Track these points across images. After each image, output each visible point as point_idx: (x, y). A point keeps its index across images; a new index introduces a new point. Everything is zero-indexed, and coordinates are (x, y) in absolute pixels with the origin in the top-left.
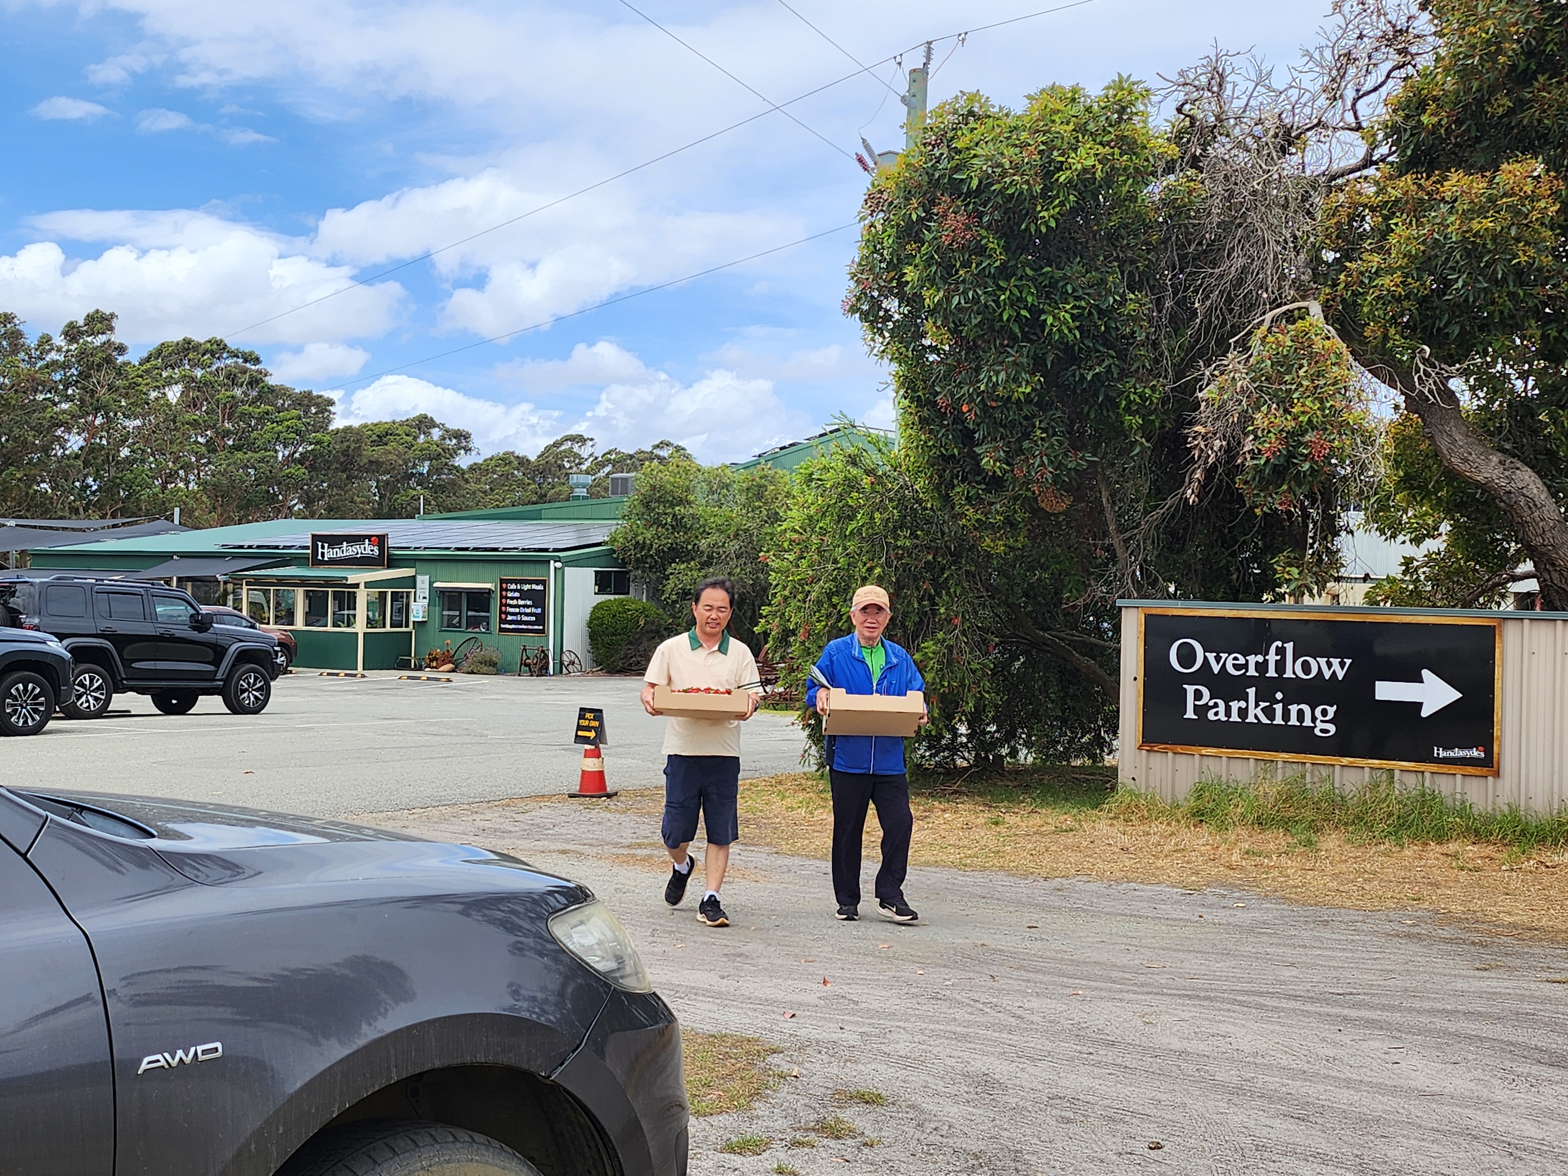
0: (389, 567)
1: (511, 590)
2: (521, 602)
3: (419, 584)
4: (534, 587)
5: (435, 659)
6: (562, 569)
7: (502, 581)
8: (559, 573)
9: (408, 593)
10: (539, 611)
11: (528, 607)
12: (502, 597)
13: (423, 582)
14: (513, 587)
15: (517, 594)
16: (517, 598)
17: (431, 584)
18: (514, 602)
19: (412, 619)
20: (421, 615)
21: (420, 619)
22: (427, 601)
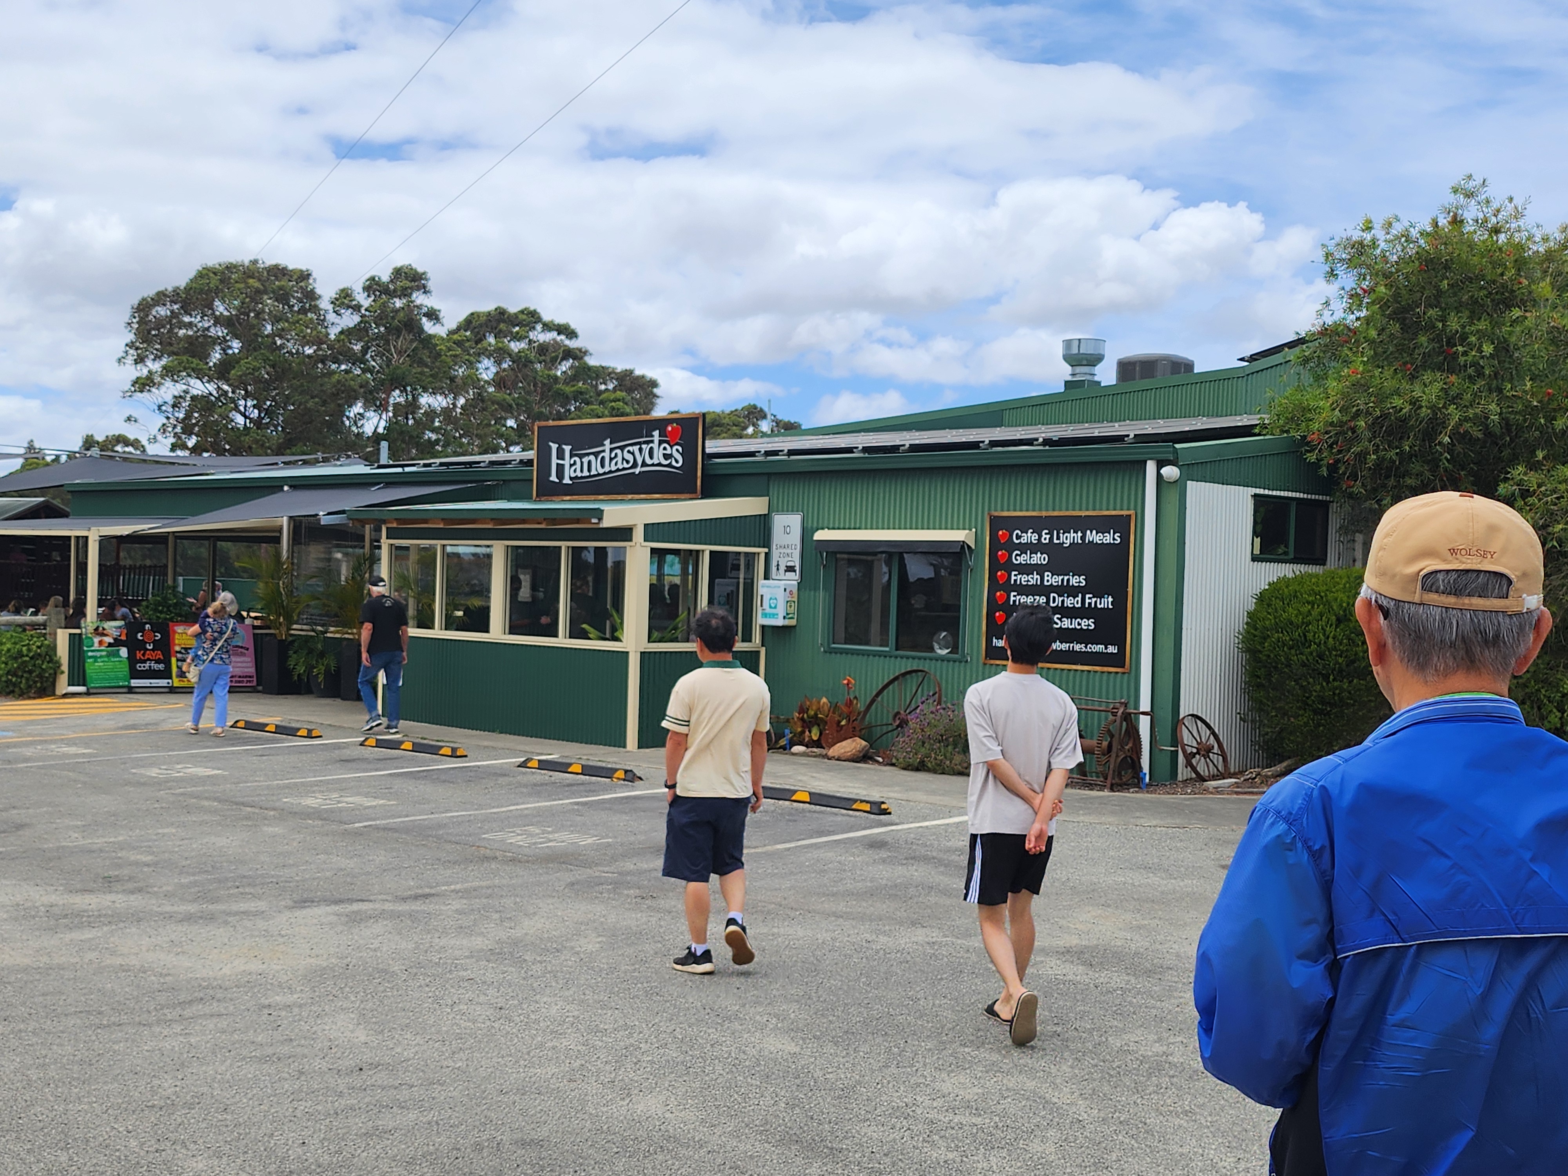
0: (707, 494)
1: (1024, 548)
2: (1051, 579)
3: (778, 537)
4: (1093, 537)
5: (815, 721)
6: (1179, 485)
7: (996, 523)
8: (1172, 497)
9: (751, 558)
10: (1107, 602)
11: (1072, 591)
12: (993, 565)
13: (786, 530)
14: (1030, 537)
15: (1039, 558)
16: (1040, 569)
17: (806, 534)
18: (1033, 579)
19: (760, 620)
20: (781, 611)
21: (780, 622)
22: (795, 577)
